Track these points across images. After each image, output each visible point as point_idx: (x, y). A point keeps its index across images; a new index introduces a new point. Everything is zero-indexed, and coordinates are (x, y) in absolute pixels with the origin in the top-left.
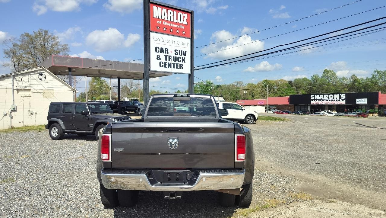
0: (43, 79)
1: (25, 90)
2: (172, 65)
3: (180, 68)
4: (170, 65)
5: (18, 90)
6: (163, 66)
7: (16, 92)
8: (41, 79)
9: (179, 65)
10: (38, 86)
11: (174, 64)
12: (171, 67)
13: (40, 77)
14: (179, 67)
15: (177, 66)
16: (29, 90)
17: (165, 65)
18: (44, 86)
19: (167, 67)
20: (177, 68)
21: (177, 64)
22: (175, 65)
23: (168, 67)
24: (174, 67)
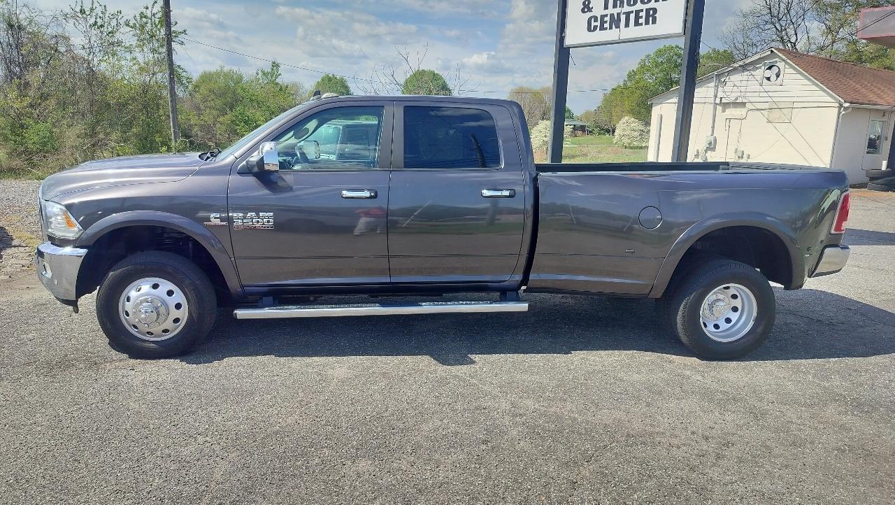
0: (773, 78)
1: (736, 104)
2: (623, 17)
3: (647, 23)
4: (615, 22)
5: (725, 106)
6: (595, 27)
7: (719, 108)
8: (768, 79)
9: (643, 14)
10: (762, 94)
11: (628, 14)
12: (618, 27)
13: (768, 74)
14: (642, 21)
15: (637, 17)
16: (743, 104)
17: (603, 22)
18: (770, 94)
19: (606, 29)
20: (637, 24)
21: (638, 12)
22: (632, 16)
23: (611, 28)
24: (627, 25)
